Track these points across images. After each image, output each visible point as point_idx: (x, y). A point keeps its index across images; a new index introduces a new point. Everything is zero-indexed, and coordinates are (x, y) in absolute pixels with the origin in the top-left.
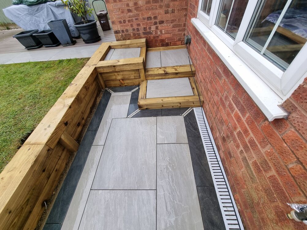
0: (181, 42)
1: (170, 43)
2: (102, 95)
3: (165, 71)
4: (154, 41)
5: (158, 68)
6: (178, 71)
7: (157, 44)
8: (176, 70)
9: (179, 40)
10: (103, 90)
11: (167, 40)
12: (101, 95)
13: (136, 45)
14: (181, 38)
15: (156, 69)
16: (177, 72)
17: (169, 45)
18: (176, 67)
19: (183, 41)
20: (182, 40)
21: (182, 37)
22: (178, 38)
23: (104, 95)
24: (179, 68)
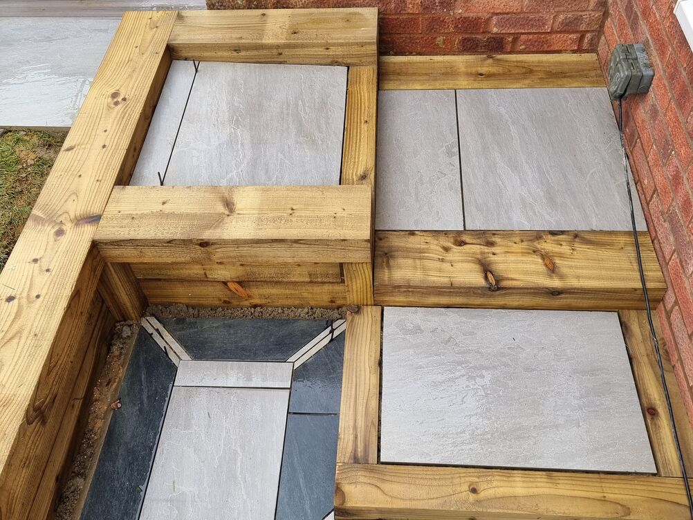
0: (574, 36)
1: (515, 40)
2: (122, 372)
3: (486, 269)
4: (422, 24)
5: (446, 233)
6: (562, 277)
7: (440, 40)
8: (552, 270)
9: (567, 27)
10: (126, 332)
11: (499, 24)
12: (120, 371)
13: (321, 51)
14: (578, 19)
15: (435, 245)
16: (556, 283)
17: (509, 48)
18: (548, 245)
19: (589, 36)
20: (583, 27)
21: (586, 15)
22: (562, 17)
23: (133, 377)
24: (565, 249)
